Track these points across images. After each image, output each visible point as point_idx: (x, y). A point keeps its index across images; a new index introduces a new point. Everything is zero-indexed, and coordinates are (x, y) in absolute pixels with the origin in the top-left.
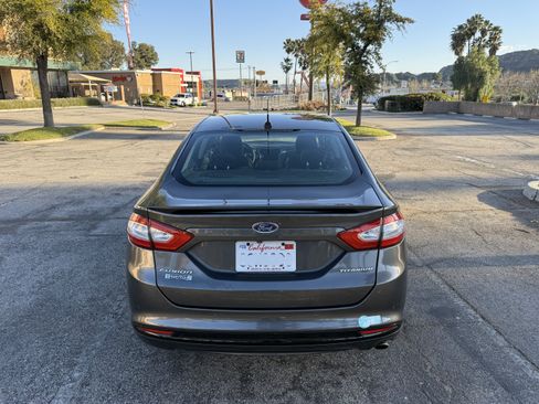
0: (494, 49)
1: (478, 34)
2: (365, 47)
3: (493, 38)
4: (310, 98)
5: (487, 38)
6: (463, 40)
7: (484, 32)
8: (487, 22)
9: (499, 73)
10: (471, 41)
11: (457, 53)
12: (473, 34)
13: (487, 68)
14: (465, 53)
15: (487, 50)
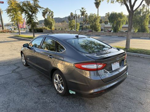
0: (52, 17)
1: (48, 13)
2: (32, 14)
3: (52, 14)
4: (3, 29)
5: (50, 14)
6: (45, 14)
7: (49, 12)
8: (50, 10)
9: (55, 23)
10: (47, 14)
11: (44, 17)
12: (47, 13)
13: (52, 21)
14: (46, 17)
15: (51, 17)
